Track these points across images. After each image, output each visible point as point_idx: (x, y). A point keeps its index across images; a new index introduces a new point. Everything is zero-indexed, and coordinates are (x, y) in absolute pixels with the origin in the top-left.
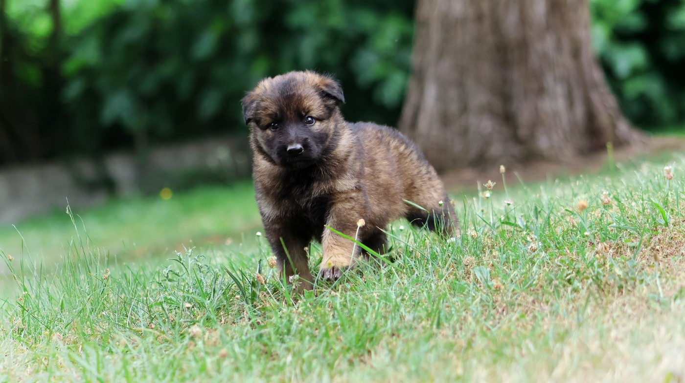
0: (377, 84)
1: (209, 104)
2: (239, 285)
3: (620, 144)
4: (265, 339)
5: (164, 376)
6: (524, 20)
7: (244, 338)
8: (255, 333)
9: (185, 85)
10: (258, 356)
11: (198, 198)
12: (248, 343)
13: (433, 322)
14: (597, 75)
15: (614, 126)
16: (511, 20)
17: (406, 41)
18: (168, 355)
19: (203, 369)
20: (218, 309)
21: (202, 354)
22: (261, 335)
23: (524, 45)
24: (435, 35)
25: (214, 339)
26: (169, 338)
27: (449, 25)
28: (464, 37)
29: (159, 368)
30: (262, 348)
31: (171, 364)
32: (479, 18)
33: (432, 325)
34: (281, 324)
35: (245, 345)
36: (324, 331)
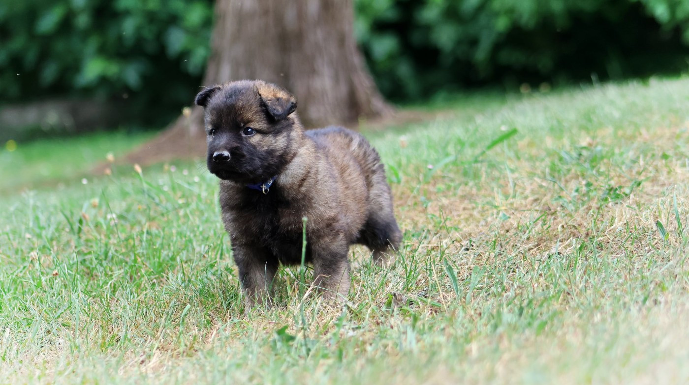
0: (185, 54)
1: (49, 73)
2: (69, 222)
3: (374, 115)
4: (87, 263)
5: (9, 290)
6: (301, 15)
7: (71, 262)
8: (80, 259)
9: (31, 57)
10: (82, 276)
11: (37, 148)
12: (75, 267)
13: (217, 252)
14: (357, 60)
15: (369, 102)
16: (290, 15)
17: (208, 23)
18: (12, 274)
19: (39, 286)
20: (52, 240)
21: (38, 274)
22: (84, 260)
23: (300, 36)
24: (229, 25)
25: (48, 262)
26: (13, 261)
27: (242, 18)
28: (253, 27)
29: (5, 284)
30: (85, 270)
31: (14, 281)
32: (266, 12)
33: (216, 255)
34: (100, 252)
35: (72, 267)
36: (133, 258)
